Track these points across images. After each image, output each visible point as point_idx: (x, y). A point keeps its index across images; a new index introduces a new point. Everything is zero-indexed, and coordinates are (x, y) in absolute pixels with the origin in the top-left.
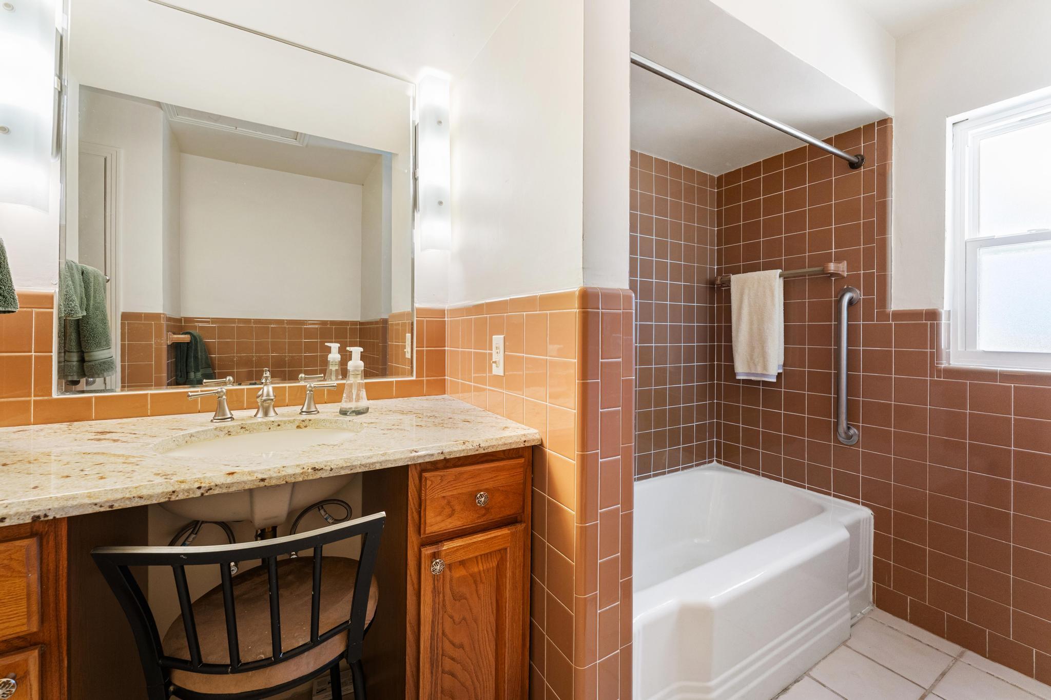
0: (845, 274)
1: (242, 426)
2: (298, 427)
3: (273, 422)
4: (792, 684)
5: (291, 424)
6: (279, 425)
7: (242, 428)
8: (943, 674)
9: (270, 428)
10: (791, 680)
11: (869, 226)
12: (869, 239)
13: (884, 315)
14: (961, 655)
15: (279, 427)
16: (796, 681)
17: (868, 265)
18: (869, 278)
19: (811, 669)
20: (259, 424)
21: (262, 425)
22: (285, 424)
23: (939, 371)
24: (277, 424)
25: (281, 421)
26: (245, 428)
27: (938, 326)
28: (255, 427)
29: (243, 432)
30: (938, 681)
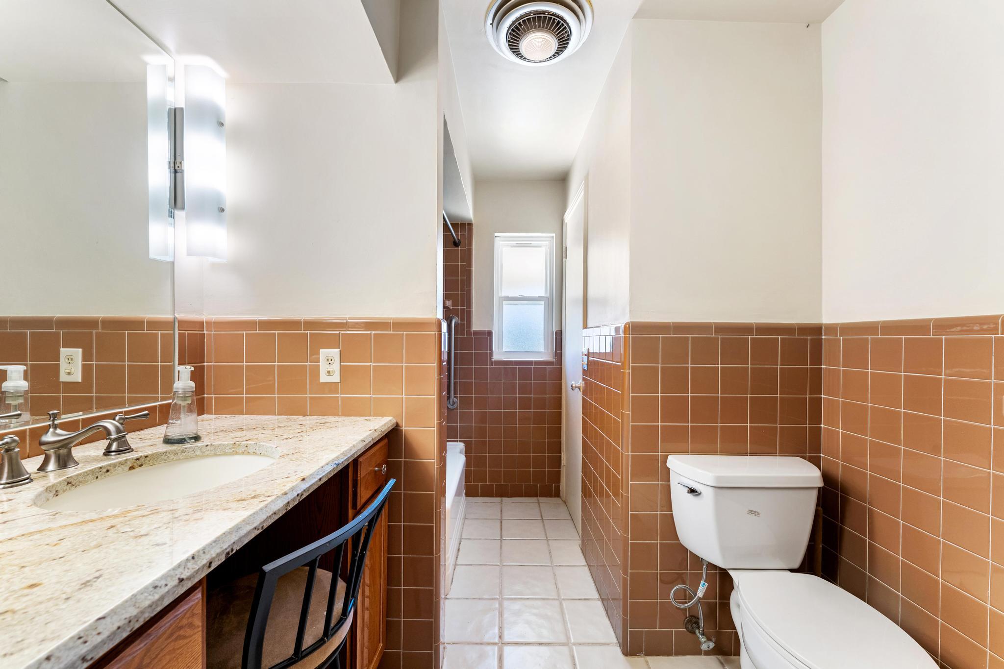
0: (451, 308)
1: (68, 480)
2: (132, 468)
3: (101, 468)
4: (459, 546)
5: (122, 466)
6: (108, 471)
7: (68, 483)
8: (501, 511)
9: (97, 477)
10: (458, 545)
11: (463, 281)
12: (463, 290)
13: (469, 333)
14: (502, 501)
15: (108, 473)
16: (460, 544)
17: (462, 304)
18: (463, 311)
19: (461, 536)
20: (86, 474)
21: (88, 475)
22: (115, 467)
23: (492, 363)
24: (105, 470)
25: (110, 465)
26: (70, 483)
27: (492, 338)
28: (81, 479)
29: (70, 489)
30: (501, 514)
